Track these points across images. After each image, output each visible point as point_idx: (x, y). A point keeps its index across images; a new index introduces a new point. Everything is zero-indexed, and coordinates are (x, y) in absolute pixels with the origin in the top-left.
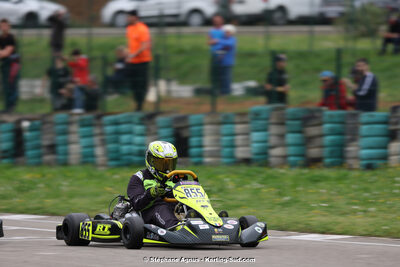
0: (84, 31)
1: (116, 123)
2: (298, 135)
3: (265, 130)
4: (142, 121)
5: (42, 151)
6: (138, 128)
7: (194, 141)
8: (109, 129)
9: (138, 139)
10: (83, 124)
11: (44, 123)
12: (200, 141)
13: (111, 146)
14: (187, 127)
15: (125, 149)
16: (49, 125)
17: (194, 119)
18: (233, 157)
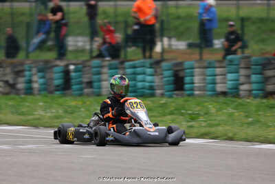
0: (112, 3)
1: (134, 67)
2: (259, 76)
3: (237, 72)
4: (151, 66)
5: (84, 85)
6: (149, 71)
7: (187, 79)
8: (129, 71)
9: (149, 78)
10: (111, 68)
11: (84, 67)
12: (192, 80)
14: (183, 70)
15: (140, 84)
16: (88, 68)
17: (187, 64)
18: (214, 91)
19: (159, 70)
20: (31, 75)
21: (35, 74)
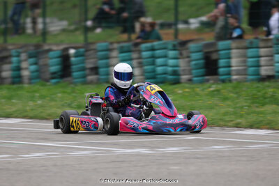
1: (153, 49)
4: (174, 48)
5: (87, 72)
6: (172, 53)
7: (222, 62)
8: (145, 54)
9: (171, 62)
10: (122, 51)
11: (87, 51)
12: (229, 62)
13: (148, 68)
14: (217, 51)
15: (160, 69)
16: (92, 52)
18: (258, 74)
19: (185, 53)
20: (20, 62)
21: (25, 60)
